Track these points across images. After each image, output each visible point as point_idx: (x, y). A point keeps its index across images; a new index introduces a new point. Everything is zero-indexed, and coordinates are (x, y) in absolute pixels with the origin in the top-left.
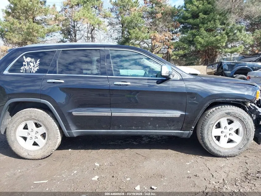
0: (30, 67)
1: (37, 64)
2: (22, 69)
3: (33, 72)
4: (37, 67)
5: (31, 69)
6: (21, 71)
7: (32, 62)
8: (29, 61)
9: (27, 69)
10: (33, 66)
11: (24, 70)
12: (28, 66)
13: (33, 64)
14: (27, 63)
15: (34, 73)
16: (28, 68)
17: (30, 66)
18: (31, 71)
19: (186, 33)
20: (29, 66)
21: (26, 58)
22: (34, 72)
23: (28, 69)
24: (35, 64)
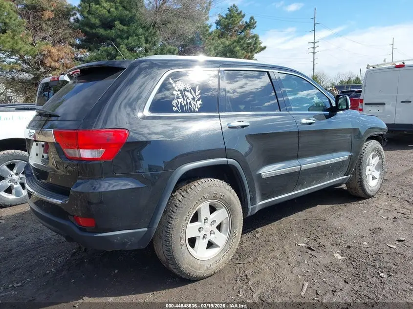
0: (188, 101)
1: (197, 94)
2: (175, 105)
3: (194, 109)
4: (199, 100)
5: (190, 103)
6: (175, 109)
7: (188, 91)
8: (182, 88)
9: (183, 104)
10: (192, 99)
11: (179, 106)
12: (183, 97)
13: (191, 94)
14: (179, 93)
15: (197, 112)
16: (185, 101)
17: (188, 98)
18: (190, 109)
19: (95, 50)
20: (185, 98)
21: (175, 82)
22: (197, 110)
23: (185, 104)
24: (194, 96)
